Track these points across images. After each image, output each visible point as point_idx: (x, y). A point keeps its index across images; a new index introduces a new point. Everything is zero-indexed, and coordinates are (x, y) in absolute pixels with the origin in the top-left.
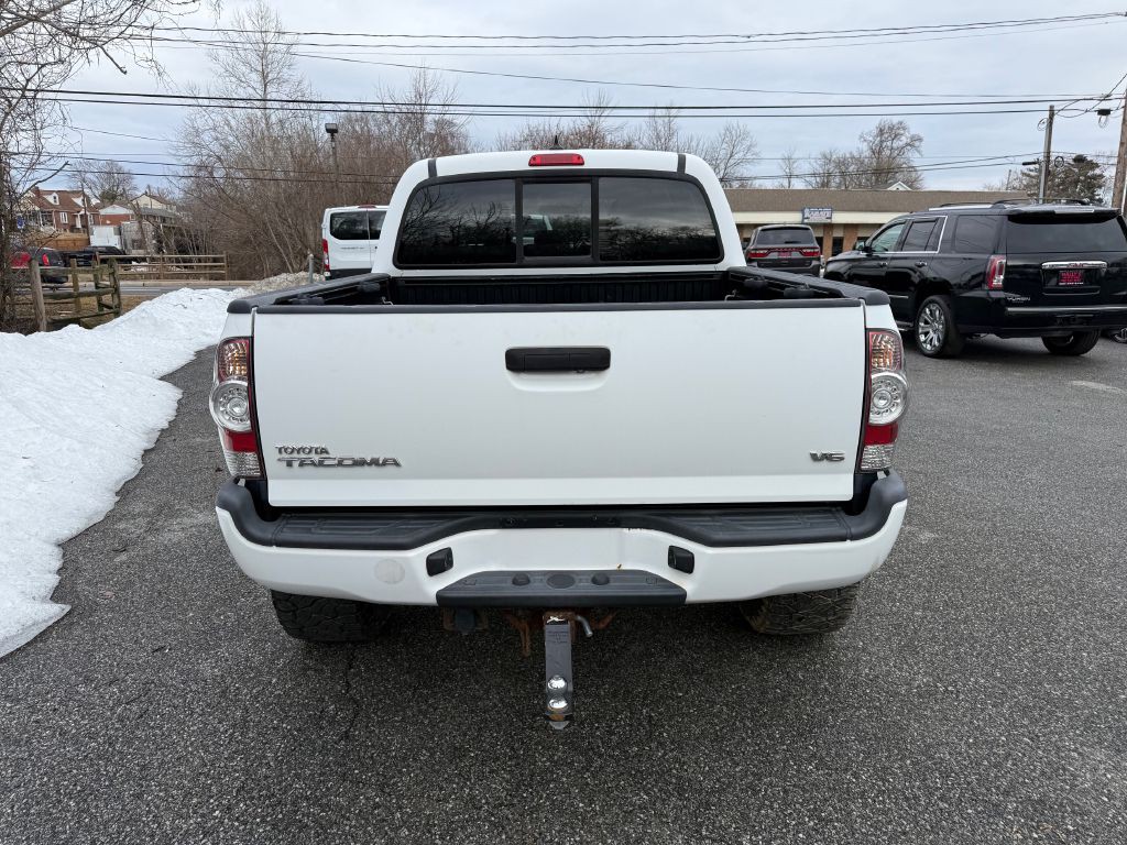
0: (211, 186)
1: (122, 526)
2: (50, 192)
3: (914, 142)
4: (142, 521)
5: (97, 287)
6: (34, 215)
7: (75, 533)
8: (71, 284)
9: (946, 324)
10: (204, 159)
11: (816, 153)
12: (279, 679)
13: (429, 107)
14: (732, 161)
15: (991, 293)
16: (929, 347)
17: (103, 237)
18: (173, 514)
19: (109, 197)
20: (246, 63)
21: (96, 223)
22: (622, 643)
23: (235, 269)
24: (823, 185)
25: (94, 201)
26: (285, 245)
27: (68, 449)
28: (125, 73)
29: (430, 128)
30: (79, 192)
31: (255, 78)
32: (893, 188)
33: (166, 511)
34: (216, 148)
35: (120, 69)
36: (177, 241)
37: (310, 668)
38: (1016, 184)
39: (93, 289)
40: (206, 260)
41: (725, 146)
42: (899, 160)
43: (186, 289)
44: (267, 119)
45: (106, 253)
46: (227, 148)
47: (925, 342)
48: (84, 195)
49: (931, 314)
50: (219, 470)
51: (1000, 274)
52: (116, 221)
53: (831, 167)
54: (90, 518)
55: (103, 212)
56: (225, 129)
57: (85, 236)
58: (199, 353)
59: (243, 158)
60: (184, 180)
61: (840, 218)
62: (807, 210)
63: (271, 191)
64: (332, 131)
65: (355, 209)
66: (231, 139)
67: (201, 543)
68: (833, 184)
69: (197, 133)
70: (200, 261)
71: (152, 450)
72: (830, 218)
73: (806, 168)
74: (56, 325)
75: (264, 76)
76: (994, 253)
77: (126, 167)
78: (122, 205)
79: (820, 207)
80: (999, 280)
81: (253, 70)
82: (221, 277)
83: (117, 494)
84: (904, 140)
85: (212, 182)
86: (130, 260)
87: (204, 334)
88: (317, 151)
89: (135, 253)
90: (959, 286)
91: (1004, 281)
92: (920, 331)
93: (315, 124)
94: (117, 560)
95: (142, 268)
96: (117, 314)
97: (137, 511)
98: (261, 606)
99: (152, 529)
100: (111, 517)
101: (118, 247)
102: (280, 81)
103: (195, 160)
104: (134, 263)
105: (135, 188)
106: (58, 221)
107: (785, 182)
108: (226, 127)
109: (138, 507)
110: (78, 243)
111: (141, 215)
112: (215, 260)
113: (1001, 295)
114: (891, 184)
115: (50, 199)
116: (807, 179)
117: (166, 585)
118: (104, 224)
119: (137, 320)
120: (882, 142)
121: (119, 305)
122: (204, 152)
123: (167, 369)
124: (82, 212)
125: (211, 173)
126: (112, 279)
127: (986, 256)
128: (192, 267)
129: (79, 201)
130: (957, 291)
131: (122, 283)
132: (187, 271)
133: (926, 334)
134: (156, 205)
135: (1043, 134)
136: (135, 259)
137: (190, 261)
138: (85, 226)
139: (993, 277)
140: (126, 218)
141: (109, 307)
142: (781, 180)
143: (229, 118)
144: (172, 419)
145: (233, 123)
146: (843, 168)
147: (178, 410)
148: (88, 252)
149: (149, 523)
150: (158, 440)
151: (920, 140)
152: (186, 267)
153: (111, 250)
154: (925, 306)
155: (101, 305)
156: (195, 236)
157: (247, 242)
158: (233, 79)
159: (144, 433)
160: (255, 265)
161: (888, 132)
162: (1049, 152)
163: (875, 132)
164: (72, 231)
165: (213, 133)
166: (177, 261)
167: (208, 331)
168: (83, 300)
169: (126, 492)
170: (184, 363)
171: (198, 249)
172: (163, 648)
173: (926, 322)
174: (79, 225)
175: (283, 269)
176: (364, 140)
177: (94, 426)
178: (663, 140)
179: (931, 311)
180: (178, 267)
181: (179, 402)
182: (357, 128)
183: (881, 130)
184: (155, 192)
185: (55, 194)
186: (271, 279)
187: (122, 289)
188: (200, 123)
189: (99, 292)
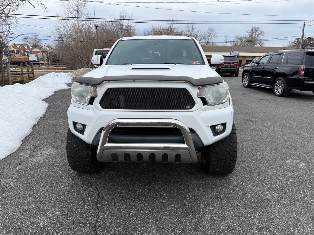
0: (63, 43)
1: (21, 154)
2: (18, 45)
3: (262, 33)
4: (29, 152)
5: (28, 72)
6: (14, 51)
7: (5, 157)
8: (21, 71)
9: (284, 87)
10: (61, 35)
11: (234, 36)
12: (69, 228)
13: (125, 20)
14: (210, 38)
15: (300, 77)
16: (278, 93)
17: (32, 57)
18: (40, 150)
19: (35, 46)
20: (73, 8)
21: (31, 53)
22: (202, 213)
23: (69, 67)
24: (235, 45)
25: (31, 47)
26: (83, 60)
27: (7, 125)
28: (34, 7)
29: (124, 27)
30: (26, 45)
31: (75, 13)
32: (256, 46)
33: (37, 148)
34: (64, 32)
35: (33, 6)
36: (53, 59)
37: (81, 223)
38: (291, 45)
39: (27, 72)
40: (61, 64)
41: (208, 33)
42: (257, 38)
43: (53, 73)
44: (78, 24)
45: (33, 62)
46: (67, 32)
47: (277, 92)
48: (28, 45)
49: (279, 83)
50: (57, 133)
51: (303, 71)
52: (36, 53)
53: (238, 40)
54: (11, 151)
55: (33, 50)
56: (66, 27)
57: (28, 57)
58: (55, 92)
59: (72, 35)
60: (55, 41)
61: (241, 54)
62: (232, 52)
63: (79, 45)
64: (96, 27)
65: (102, 49)
66: (68, 30)
67: (47, 162)
68: (239, 45)
69: (59, 28)
70: (59, 64)
71: (36, 125)
72: (238, 54)
73: (230, 39)
74: (14, 83)
75: (78, 12)
76: (301, 65)
77: (39, 38)
78: (38, 48)
79: (235, 51)
80: (302, 73)
81: (74, 10)
82: (65, 69)
83: (22, 141)
84: (259, 32)
85: (62, 42)
86: (40, 64)
87: (57, 86)
88: (92, 33)
89: (41, 62)
90: (289, 75)
91: (304, 73)
92: (275, 88)
93: (92, 26)
94: (18, 168)
95: (43, 66)
96: (33, 79)
97: (28, 148)
98: (65, 191)
99: (31, 156)
100: (19, 150)
101: (37, 60)
102: (82, 13)
103: (58, 36)
104: (41, 65)
105: (42, 44)
106: (20, 53)
107: (225, 44)
108: (67, 27)
109: (28, 147)
110: (26, 59)
111: (43, 52)
112: (63, 64)
113: (303, 78)
114: (255, 45)
115: (18, 46)
116: (231, 43)
117: (32, 180)
118: (33, 54)
119: (37, 82)
120: (252, 33)
121: (34, 76)
122: (60, 33)
123: (45, 97)
124: (27, 50)
125: (62, 39)
126: (32, 69)
127: (298, 66)
128: (57, 66)
129: (26, 47)
130: (288, 76)
131: (35, 70)
132: (56, 67)
133: (277, 89)
134: (48, 49)
135: (302, 30)
136: (41, 64)
137: (57, 64)
138: (28, 54)
139: (301, 72)
140: (39, 52)
141: (31, 78)
142: (223, 43)
143: (68, 24)
144: (44, 114)
145: (69, 25)
146: (241, 40)
147: (46, 111)
148: (28, 61)
149: (31, 153)
150: (39, 121)
151: (263, 32)
152: (55, 66)
153: (34, 61)
154: (277, 81)
155: (29, 77)
156: (58, 57)
157: (73, 59)
158: (69, 13)
159: (35, 119)
160: (75, 66)
161: (254, 30)
162: (303, 36)
163: (251, 30)
164: (24, 56)
165: (63, 28)
166: (53, 64)
167: (58, 85)
168: (24, 75)
169: (25, 141)
170: (50, 95)
171: (59, 61)
172: (26, 210)
173: (277, 86)
174: (26, 54)
175: (83, 67)
176: (106, 30)
177: (18, 117)
178: (190, 31)
179: (279, 82)
180: (53, 66)
181: (47, 108)
182: (104, 27)
183: (252, 29)
184: (47, 45)
185: (19, 45)
186: (79, 70)
187: (34, 72)
188: (60, 25)
189: (28, 73)
